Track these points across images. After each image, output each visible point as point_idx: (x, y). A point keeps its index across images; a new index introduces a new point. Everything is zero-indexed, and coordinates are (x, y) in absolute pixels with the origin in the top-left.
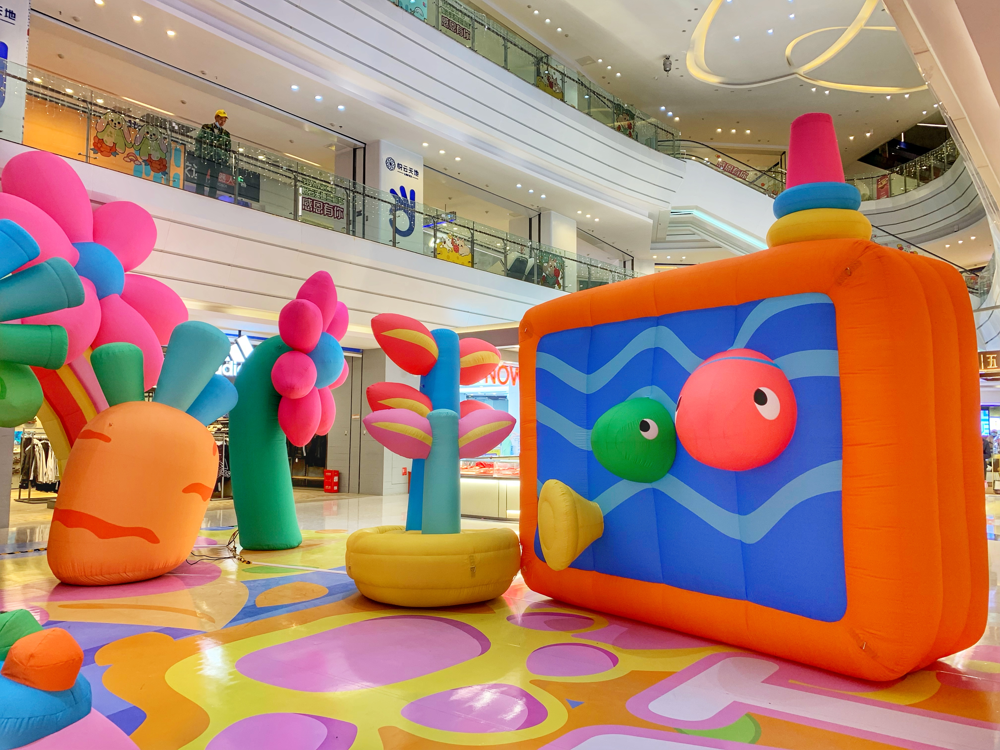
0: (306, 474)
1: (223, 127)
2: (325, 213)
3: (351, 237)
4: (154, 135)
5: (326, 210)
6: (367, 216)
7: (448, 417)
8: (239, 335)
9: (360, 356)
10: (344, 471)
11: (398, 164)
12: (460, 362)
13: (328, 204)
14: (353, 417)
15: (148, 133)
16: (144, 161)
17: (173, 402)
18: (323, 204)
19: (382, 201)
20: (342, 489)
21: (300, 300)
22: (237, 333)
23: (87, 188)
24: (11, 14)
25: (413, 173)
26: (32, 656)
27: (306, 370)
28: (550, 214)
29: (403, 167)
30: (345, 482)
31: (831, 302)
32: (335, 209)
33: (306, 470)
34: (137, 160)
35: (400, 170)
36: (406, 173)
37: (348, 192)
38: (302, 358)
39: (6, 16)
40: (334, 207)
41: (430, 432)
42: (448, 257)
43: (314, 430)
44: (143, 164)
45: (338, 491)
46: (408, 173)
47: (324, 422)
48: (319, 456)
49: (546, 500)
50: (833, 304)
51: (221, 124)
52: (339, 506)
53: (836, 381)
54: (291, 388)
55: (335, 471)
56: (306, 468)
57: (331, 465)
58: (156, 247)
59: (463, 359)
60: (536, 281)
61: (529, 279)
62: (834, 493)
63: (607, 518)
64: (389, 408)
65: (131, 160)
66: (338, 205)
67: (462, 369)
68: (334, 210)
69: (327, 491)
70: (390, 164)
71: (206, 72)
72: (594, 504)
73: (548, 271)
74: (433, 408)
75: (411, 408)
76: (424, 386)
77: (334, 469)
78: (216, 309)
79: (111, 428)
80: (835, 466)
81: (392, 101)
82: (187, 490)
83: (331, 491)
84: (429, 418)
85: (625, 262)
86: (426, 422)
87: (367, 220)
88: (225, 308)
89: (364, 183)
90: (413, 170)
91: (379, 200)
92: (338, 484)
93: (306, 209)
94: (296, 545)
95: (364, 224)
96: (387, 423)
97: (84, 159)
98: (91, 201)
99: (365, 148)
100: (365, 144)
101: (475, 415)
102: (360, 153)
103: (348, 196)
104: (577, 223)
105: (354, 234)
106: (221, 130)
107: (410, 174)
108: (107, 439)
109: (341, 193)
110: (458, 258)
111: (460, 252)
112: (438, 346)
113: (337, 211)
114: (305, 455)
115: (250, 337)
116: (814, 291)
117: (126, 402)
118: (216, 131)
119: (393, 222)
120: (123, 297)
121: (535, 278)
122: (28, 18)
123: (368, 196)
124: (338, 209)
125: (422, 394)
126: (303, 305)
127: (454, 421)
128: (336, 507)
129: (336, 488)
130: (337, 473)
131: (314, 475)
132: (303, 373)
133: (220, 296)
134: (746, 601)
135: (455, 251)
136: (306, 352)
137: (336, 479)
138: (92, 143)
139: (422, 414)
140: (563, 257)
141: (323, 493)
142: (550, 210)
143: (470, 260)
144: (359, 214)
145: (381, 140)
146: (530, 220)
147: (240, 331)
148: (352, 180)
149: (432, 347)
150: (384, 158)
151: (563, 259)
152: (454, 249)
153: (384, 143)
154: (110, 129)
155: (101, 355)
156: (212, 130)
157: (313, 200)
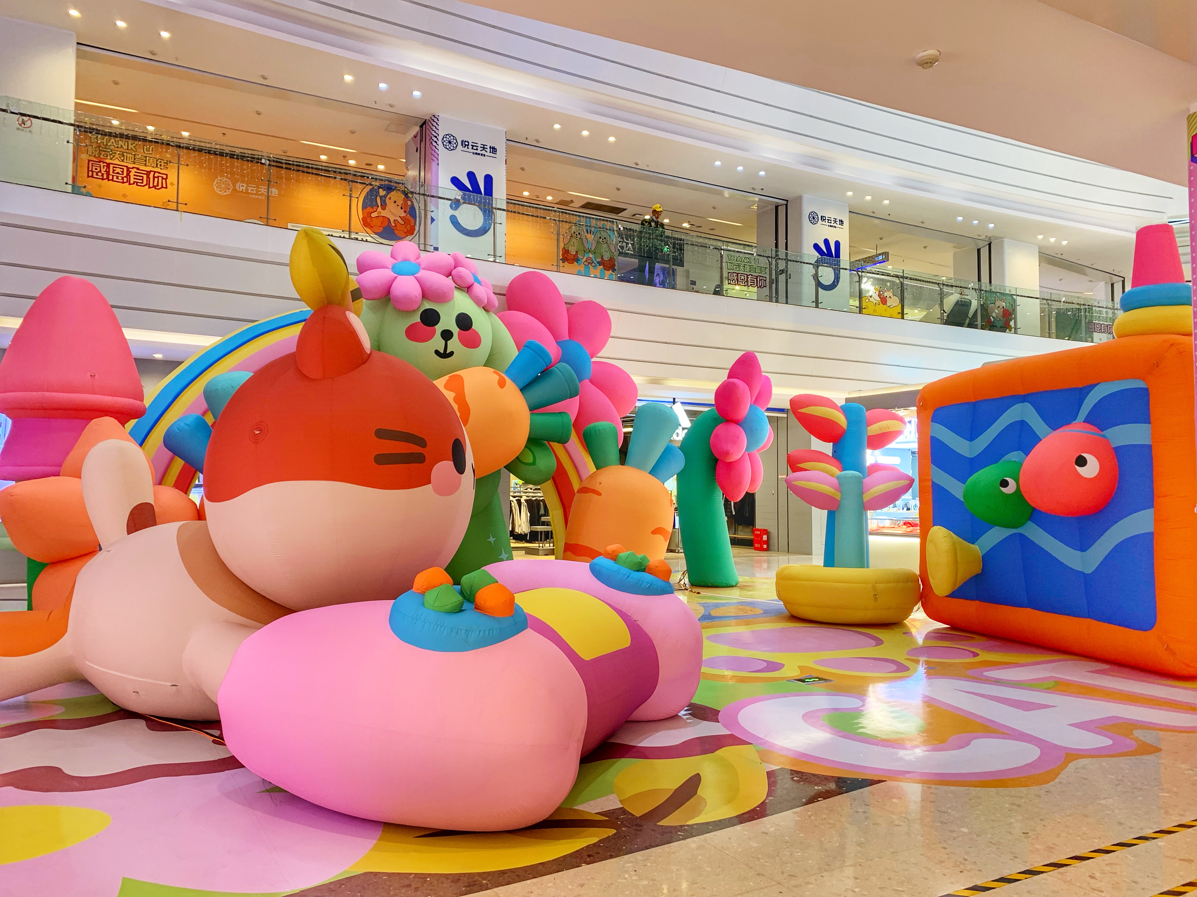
0: (735, 532)
1: (659, 220)
2: (749, 283)
3: (774, 304)
4: (605, 238)
5: (749, 281)
6: (790, 274)
7: (855, 477)
8: (674, 402)
9: (785, 415)
10: (773, 531)
11: (822, 217)
12: (867, 430)
13: (752, 275)
14: (780, 477)
15: (600, 238)
16: (598, 262)
17: (640, 466)
18: (747, 275)
19: (804, 263)
20: (771, 547)
21: (731, 380)
22: (672, 400)
23: (562, 293)
24: (494, 150)
25: (838, 223)
26: (657, 567)
27: (738, 438)
28: (1002, 242)
29: (827, 218)
30: (774, 541)
31: (1147, 387)
32: (758, 279)
33: (735, 528)
34: (593, 262)
35: (824, 223)
36: (830, 224)
37: (770, 261)
38: (733, 427)
39: (490, 152)
40: (757, 277)
41: (838, 489)
42: (875, 311)
43: (745, 488)
44: (598, 265)
45: (767, 550)
46: (832, 224)
47: (753, 480)
48: (747, 515)
49: (931, 542)
50: (1147, 389)
51: (657, 218)
52: (768, 562)
53: (1150, 447)
54: (727, 454)
55: (764, 530)
56: (735, 526)
57: (760, 523)
58: (612, 335)
59: (869, 428)
60: (979, 326)
61: (972, 325)
62: (1149, 533)
63: (984, 557)
64: (806, 470)
65: (589, 263)
66: (761, 275)
67: (869, 437)
68: (757, 281)
69: (756, 549)
70: (813, 218)
71: (639, 163)
72: (975, 547)
73: (996, 313)
74: (842, 469)
75: (823, 470)
76: (835, 452)
77: (762, 528)
78: (655, 381)
79: (601, 485)
80: (1150, 512)
81: (814, 158)
82: (654, 532)
83: (761, 549)
84: (838, 478)
85: (1112, 285)
86: (836, 481)
87: (790, 278)
88: (663, 380)
89: (787, 249)
90: (838, 220)
91: (801, 262)
92: (767, 542)
93: (732, 283)
94: (734, 584)
95: (787, 282)
96: (803, 482)
97: (555, 268)
98: (566, 303)
99: (787, 205)
100: (787, 201)
101: (876, 475)
102: (782, 211)
103: (770, 264)
104: (1039, 248)
105: (777, 301)
106: (657, 223)
107: (835, 225)
108: (599, 494)
109: (764, 262)
110: (886, 310)
111: (888, 304)
112: (846, 418)
113: (760, 280)
114: (734, 513)
115: (682, 403)
116: (1133, 377)
117: (606, 466)
118: (653, 224)
119: (816, 277)
120: (591, 381)
121: (979, 322)
122: (505, 150)
123: (790, 261)
124: (761, 278)
125: (834, 459)
126: (734, 384)
127: (859, 482)
128: (766, 564)
129: (765, 546)
130: (766, 532)
131: (743, 534)
132: (735, 441)
133: (658, 371)
134: (1088, 619)
135: (882, 303)
136: (737, 422)
137: (765, 538)
138: (561, 254)
139: (832, 475)
140: (1014, 295)
141: (753, 551)
142: (1001, 238)
143: (900, 311)
144: (782, 272)
145: (804, 195)
146: (979, 251)
147: (674, 399)
148: (774, 248)
149: (841, 420)
150: (806, 212)
151: (1015, 297)
152: (881, 301)
153: (806, 198)
154: (574, 240)
155: (590, 433)
156: (650, 223)
157: (738, 274)
